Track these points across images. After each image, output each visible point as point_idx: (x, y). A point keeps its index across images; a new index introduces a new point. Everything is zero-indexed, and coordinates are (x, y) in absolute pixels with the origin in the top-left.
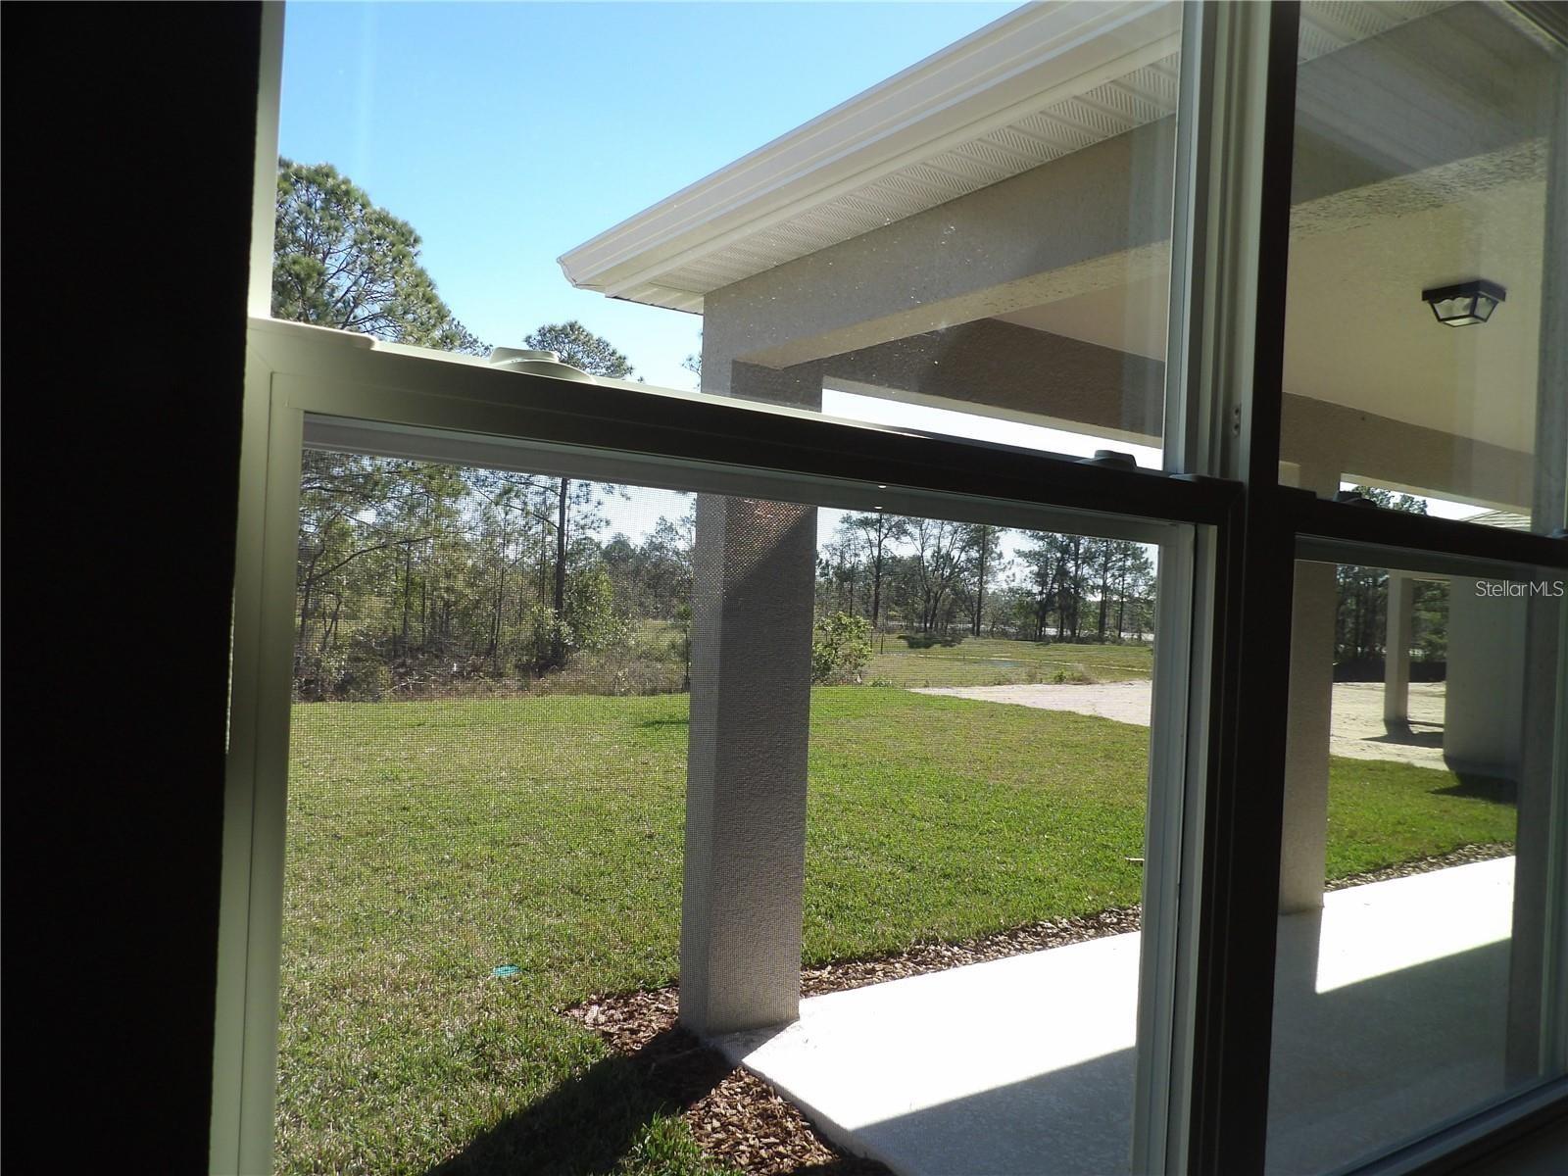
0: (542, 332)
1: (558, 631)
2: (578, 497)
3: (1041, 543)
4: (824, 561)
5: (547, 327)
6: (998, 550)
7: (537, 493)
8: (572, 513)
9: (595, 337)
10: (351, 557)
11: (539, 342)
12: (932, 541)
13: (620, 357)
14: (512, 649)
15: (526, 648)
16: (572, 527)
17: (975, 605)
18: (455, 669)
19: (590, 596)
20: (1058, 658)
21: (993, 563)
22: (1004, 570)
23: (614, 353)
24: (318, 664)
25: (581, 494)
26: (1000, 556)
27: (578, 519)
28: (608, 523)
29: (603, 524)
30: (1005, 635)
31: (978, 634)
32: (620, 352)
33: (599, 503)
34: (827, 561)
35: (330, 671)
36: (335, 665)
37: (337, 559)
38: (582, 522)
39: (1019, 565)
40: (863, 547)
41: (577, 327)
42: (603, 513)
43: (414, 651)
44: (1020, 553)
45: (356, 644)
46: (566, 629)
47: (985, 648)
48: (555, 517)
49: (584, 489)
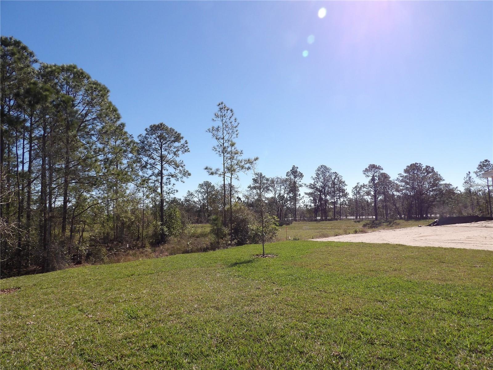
0: (151, 127)
1: (163, 230)
2: (166, 183)
3: (312, 190)
4: (243, 201)
5: (152, 125)
6: (299, 193)
7: (152, 183)
8: (165, 188)
9: (169, 128)
10: (88, 208)
11: (150, 130)
12: (278, 192)
13: (179, 134)
14: (146, 238)
15: (151, 237)
16: (165, 193)
17: (294, 211)
18: (128, 246)
19: (173, 217)
20: (324, 226)
21: (297, 197)
22: (301, 199)
23: (176, 132)
24: (77, 248)
25: (168, 182)
26: (300, 195)
27: (167, 190)
28: (177, 191)
29: (176, 191)
30: (304, 220)
31: (296, 221)
32: (178, 132)
33: (174, 184)
34: (244, 201)
35: (82, 251)
36: (84, 249)
37: (83, 208)
38: (168, 192)
39: (306, 197)
40: (256, 195)
41: (163, 125)
42: (175, 188)
43: (112, 241)
44: (306, 194)
45: (91, 240)
46: (166, 229)
47: (300, 225)
48: (159, 190)
49: (168, 180)
